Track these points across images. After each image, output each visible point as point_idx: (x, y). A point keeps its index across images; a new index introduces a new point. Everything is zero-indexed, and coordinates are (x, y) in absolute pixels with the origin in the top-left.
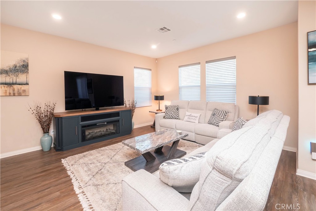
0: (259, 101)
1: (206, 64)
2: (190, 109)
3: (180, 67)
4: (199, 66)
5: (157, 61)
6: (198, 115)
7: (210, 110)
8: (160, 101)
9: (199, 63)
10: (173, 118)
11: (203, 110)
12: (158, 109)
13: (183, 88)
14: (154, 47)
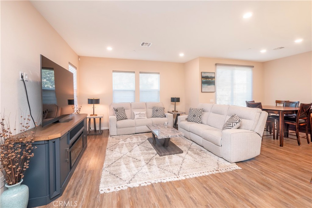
0: (175, 100)
1: (140, 74)
2: (134, 109)
3: (113, 71)
4: (134, 74)
5: (79, 59)
6: (144, 113)
7: (149, 108)
8: (94, 105)
9: (134, 72)
10: (124, 118)
11: (144, 109)
12: (93, 114)
13: (115, 92)
14: (110, 49)
